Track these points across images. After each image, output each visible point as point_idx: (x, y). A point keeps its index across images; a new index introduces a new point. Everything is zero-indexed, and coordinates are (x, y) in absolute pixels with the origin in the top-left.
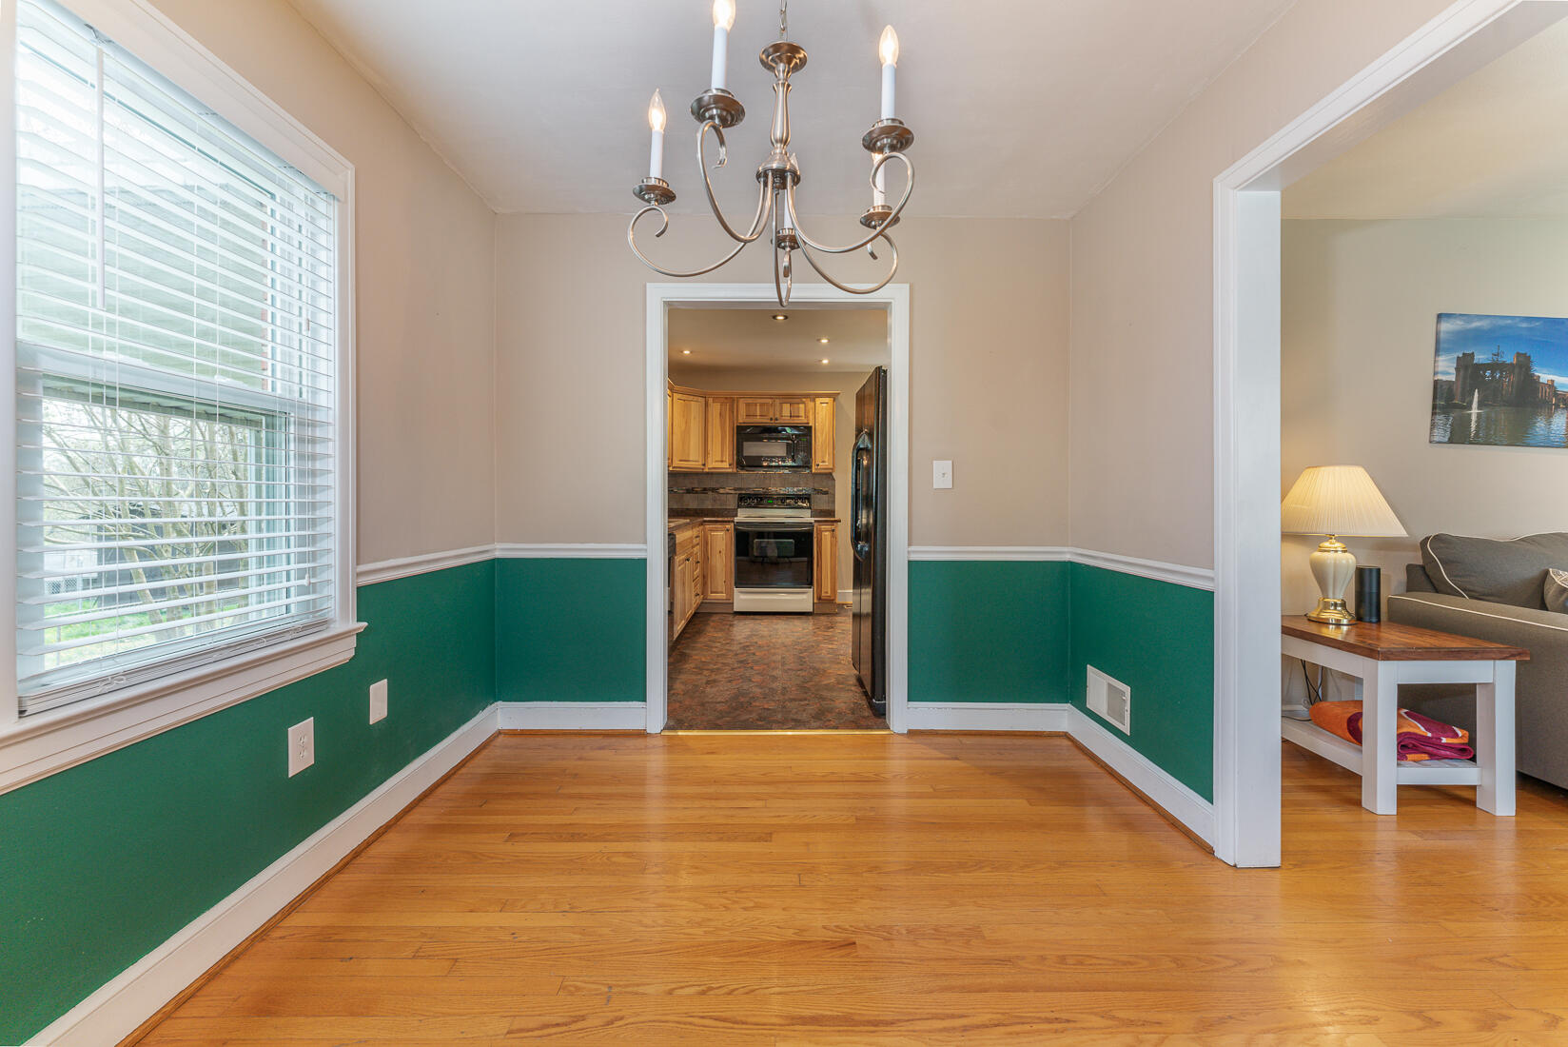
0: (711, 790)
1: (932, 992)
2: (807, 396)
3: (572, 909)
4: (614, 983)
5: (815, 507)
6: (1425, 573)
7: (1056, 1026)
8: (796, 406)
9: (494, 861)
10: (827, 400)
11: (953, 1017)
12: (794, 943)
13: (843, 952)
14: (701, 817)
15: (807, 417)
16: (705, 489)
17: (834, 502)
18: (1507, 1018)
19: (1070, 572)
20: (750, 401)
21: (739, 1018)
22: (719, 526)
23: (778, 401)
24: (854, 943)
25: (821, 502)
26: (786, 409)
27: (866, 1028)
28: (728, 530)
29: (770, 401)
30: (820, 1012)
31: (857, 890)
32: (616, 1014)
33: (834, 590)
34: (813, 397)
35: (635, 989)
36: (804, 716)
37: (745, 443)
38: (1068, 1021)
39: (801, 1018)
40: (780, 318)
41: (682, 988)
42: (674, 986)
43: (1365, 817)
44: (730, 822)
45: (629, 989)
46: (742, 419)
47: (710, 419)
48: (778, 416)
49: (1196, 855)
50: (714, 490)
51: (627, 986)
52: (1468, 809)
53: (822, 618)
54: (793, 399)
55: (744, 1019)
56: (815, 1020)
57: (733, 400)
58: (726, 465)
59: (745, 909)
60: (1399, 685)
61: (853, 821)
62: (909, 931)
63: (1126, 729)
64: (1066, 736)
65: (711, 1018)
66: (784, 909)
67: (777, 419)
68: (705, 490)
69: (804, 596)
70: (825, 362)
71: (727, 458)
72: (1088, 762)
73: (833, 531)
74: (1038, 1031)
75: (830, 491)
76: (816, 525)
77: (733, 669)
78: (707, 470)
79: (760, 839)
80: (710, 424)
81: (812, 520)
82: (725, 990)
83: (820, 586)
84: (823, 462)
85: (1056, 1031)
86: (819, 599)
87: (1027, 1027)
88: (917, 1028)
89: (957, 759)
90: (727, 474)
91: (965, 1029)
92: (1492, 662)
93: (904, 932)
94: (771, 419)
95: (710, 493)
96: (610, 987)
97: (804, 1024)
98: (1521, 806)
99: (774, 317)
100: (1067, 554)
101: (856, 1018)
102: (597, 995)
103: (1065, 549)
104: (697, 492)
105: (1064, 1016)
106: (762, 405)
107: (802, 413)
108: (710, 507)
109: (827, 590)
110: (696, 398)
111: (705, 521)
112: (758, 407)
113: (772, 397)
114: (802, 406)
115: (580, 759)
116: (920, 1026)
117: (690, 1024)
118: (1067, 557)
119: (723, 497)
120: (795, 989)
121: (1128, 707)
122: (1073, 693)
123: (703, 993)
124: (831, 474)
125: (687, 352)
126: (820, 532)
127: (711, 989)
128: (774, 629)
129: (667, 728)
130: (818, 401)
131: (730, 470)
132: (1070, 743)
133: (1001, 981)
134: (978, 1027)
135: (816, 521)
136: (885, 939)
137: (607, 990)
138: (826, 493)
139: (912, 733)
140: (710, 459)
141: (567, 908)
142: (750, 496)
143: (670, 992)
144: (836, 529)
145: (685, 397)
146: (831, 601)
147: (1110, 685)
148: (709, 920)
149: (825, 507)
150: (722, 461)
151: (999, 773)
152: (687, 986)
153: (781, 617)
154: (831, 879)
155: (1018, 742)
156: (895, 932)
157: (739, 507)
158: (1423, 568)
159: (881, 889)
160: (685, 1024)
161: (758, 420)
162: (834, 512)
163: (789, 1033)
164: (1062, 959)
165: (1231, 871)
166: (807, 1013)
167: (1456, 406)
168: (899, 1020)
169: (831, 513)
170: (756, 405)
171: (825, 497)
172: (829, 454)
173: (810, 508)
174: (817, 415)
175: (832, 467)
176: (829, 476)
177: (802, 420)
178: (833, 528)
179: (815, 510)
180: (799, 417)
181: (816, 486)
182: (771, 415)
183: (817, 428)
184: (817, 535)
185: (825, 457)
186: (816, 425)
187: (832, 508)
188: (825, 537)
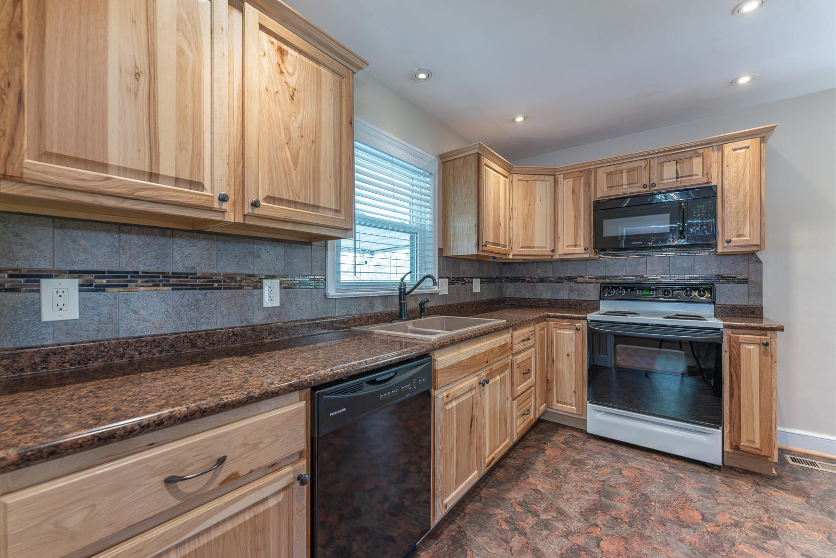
2: (708, 144)
5: (722, 300)
8: (687, 162)
10: (745, 142)
15: (707, 174)
16: (559, 278)
17: (760, 294)
20: (612, 169)
22: (566, 322)
23: (656, 162)
25: (730, 295)
26: (670, 169)
28: (577, 329)
29: (642, 164)
33: (766, 440)
34: (719, 143)
37: (605, 222)
46: (603, 191)
47: (560, 199)
48: (655, 180)
50: (570, 279)
54: (682, 153)
57: (589, 171)
58: (580, 249)
67: (653, 185)
68: (560, 280)
71: (582, 242)
73: (766, 343)
75: (753, 278)
76: (727, 333)
78: (557, 257)
80: (560, 205)
81: (718, 323)
83: (736, 424)
84: (739, 236)
90: (586, 260)
94: (645, 186)
95: (566, 282)
104: (551, 281)
106: (630, 171)
107: (698, 170)
108: (566, 297)
110: (542, 177)
111: (549, 316)
112: (625, 174)
113: (646, 158)
114: (697, 161)
119: (582, 287)
124: (753, 253)
125: (519, 119)
126: (736, 346)
130: (728, 148)
131: (587, 256)
135: (726, 327)
138: (745, 281)
140: (560, 245)
142: (616, 287)
144: (775, 342)
145: (527, 177)
146: (760, 457)
150: (576, 246)
157: (600, 299)
161: (625, 189)
162: (759, 311)
169: (755, 312)
170: (622, 172)
171: (743, 288)
172: (752, 224)
173: (714, 303)
174: (726, 169)
175: (757, 242)
176: (750, 256)
177: (699, 178)
178: (765, 339)
179: (724, 307)
180: (692, 176)
181: (725, 272)
182: (645, 181)
183: (726, 187)
184: (731, 351)
185: (747, 230)
186: (726, 182)
187: (757, 303)
188: (750, 352)
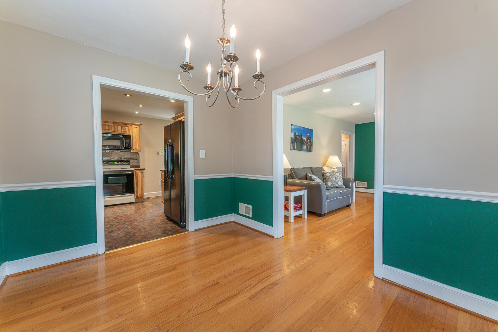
0: (143, 263)
1: (242, 283)
2: (129, 124)
3: (120, 315)
4: (158, 324)
5: (131, 165)
6: (291, 175)
7: (269, 277)
8: (124, 127)
9: (63, 319)
10: (137, 126)
11: (250, 286)
12: (204, 289)
13: (217, 285)
14: (147, 272)
15: (129, 132)
17: (139, 163)
18: (320, 247)
19: (233, 180)
21: (204, 311)
23: (116, 125)
24: (219, 282)
25: (133, 163)
26: (120, 128)
27: (234, 297)
29: (112, 124)
30: (223, 299)
31: (210, 271)
32: (167, 330)
33: (143, 193)
34: (131, 125)
35: (166, 322)
36: (158, 234)
38: (270, 276)
39: (219, 302)
40: (128, 95)
41: (181, 314)
42: (178, 315)
43: (289, 224)
44: (158, 269)
45: (164, 323)
48: (116, 131)
49: (270, 239)
51: (163, 323)
52: (301, 218)
53: (139, 203)
54: (123, 124)
55: (205, 311)
56: (222, 301)
59: (183, 288)
60: (294, 197)
61: (196, 256)
62: (229, 274)
63: (251, 216)
64: (233, 222)
65: (196, 315)
66: (195, 283)
69: (131, 197)
70: (137, 113)
72: (241, 226)
73: (142, 173)
74: (266, 280)
75: (138, 159)
76: (135, 171)
77: (117, 226)
79: (172, 270)
81: (132, 169)
82: (194, 308)
83: (137, 192)
84: (136, 148)
85: (269, 279)
86: (137, 197)
87: (264, 280)
88: (245, 291)
89: (212, 233)
91: (254, 286)
92: (304, 191)
93: (228, 275)
94: (113, 131)
96: (157, 326)
97: (220, 304)
98: (308, 216)
99: (126, 95)
100: (232, 175)
101: (231, 296)
102: (154, 330)
103: (232, 174)
105: (269, 275)
106: (108, 125)
107: (127, 130)
109: (140, 194)
112: (107, 126)
113: (113, 123)
114: (127, 128)
115: (71, 272)
116: (245, 290)
117: (191, 320)
118: (232, 176)
120: (212, 298)
121: (251, 210)
122: (235, 210)
123: (189, 311)
126: (137, 174)
127: (190, 310)
128: (123, 210)
129: (106, 251)
130: (133, 126)
132: (234, 223)
133: (254, 275)
134: (256, 285)
135: (135, 170)
136: (225, 278)
137: (157, 327)
138: (136, 159)
139: (196, 230)
141: (118, 316)
143: (179, 316)
144: (143, 172)
146: (142, 197)
147: (246, 206)
148: (175, 295)
149: (135, 164)
151: (224, 234)
152: (182, 313)
153: (122, 205)
154: (202, 272)
155: (224, 225)
156: (226, 276)
158: (290, 174)
159: (216, 269)
160: (190, 320)
161: (107, 131)
162: (139, 166)
163: (219, 307)
164: (262, 266)
165: (277, 239)
166: (219, 301)
167: (293, 143)
168: (240, 292)
169: (138, 166)
170: (106, 125)
171: (135, 161)
172: (138, 146)
173: (130, 165)
174: (133, 131)
175: (139, 150)
176: (137, 153)
177: (127, 133)
178: (142, 172)
179: (132, 166)
180: (125, 131)
181: (132, 157)
182: (113, 130)
183: (133, 136)
184: (136, 175)
185: (137, 147)
186: (133, 135)
187: (139, 165)
188: (139, 175)
